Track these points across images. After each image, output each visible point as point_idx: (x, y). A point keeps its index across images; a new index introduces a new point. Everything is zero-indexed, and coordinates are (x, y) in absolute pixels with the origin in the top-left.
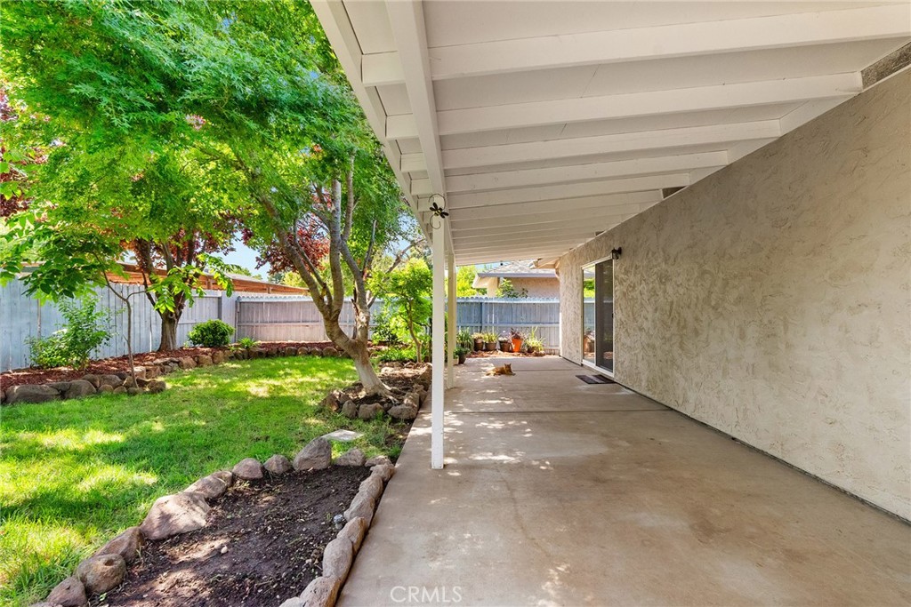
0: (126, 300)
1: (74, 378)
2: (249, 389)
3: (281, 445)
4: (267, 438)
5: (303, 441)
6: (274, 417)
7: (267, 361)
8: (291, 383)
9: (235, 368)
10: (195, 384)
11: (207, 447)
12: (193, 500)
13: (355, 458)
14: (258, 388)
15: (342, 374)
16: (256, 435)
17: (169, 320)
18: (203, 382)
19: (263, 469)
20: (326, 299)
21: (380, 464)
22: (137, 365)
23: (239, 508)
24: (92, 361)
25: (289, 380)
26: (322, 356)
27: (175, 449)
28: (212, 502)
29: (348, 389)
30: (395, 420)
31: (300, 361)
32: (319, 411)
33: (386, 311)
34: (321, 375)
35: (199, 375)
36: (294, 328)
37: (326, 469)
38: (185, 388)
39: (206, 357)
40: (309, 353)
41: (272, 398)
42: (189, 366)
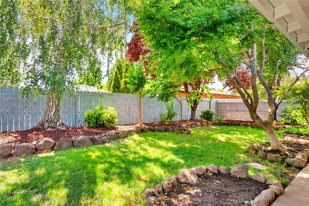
0: (180, 102)
1: (168, 126)
2: (218, 137)
3: (227, 162)
4: (222, 158)
5: (237, 163)
6: (226, 150)
7: (227, 127)
8: (235, 137)
9: (214, 128)
10: (200, 133)
11: (201, 156)
12: (192, 173)
13: (261, 178)
14: (222, 137)
15: (260, 136)
16: (218, 156)
17: (194, 109)
18: (203, 132)
19: (218, 170)
20: (249, 101)
21: (274, 185)
22: (184, 124)
23: (208, 182)
24: (173, 121)
25: (235, 136)
26: (252, 127)
27: (191, 154)
28: (199, 176)
29: (263, 145)
30: (288, 166)
31: (242, 129)
32: (246, 152)
33: (289, 107)
34: (251, 136)
35: (202, 130)
36: (240, 114)
37: (246, 179)
38: (197, 133)
39: (205, 123)
40: (246, 125)
41: (227, 142)
42: (199, 126)
